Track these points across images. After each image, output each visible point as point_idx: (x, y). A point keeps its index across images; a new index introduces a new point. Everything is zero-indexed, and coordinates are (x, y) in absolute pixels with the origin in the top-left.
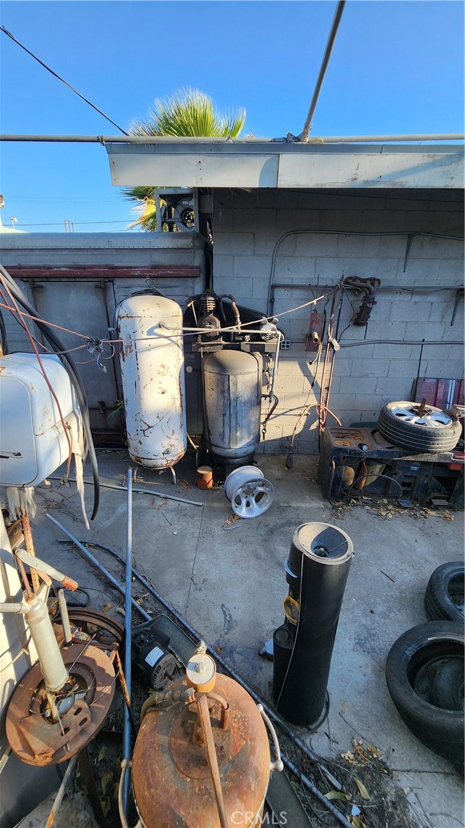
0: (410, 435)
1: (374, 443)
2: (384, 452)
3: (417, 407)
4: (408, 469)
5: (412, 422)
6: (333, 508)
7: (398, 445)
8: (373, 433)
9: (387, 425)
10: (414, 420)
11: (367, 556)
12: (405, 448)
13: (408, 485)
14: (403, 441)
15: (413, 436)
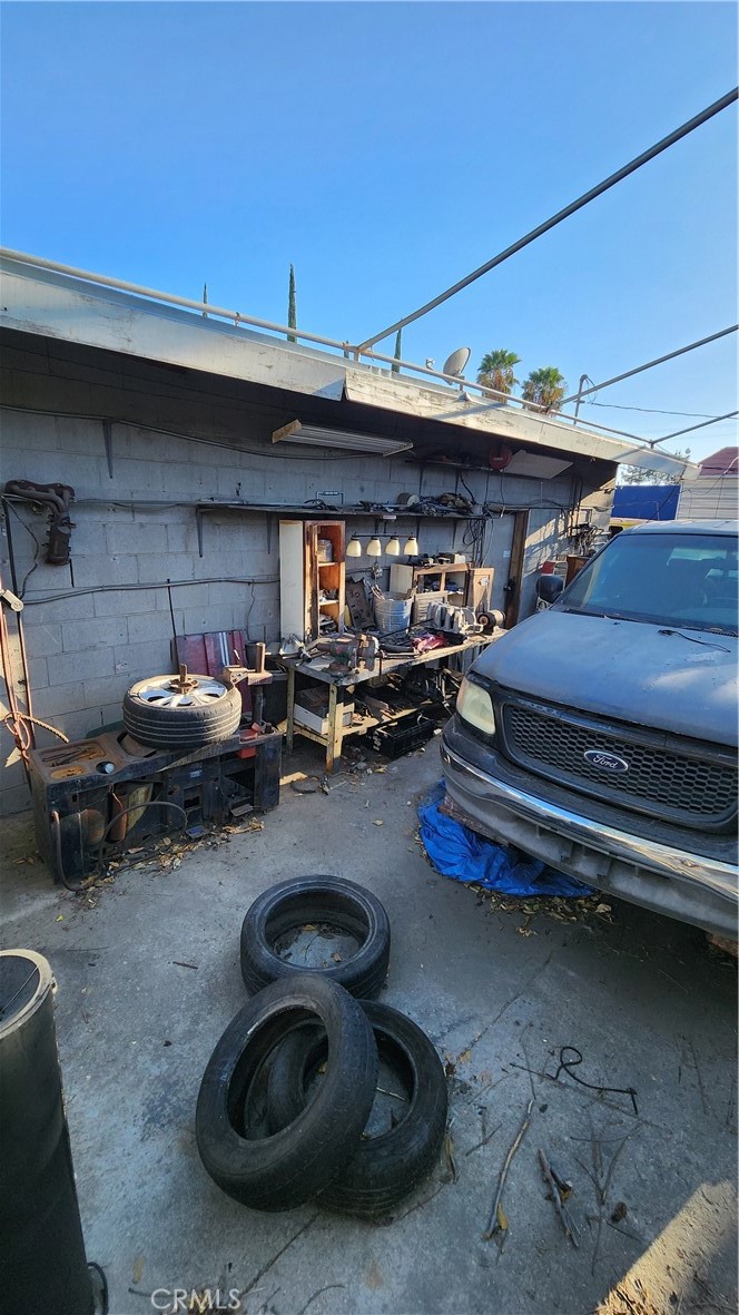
0: (172, 726)
1: (124, 754)
2: (141, 765)
3: (176, 681)
4: (188, 779)
5: (174, 705)
6: (77, 895)
7: (161, 747)
8: (120, 740)
9: (135, 720)
10: (175, 701)
11: (148, 950)
12: (172, 748)
13: (195, 802)
14: (165, 738)
15: (178, 726)
